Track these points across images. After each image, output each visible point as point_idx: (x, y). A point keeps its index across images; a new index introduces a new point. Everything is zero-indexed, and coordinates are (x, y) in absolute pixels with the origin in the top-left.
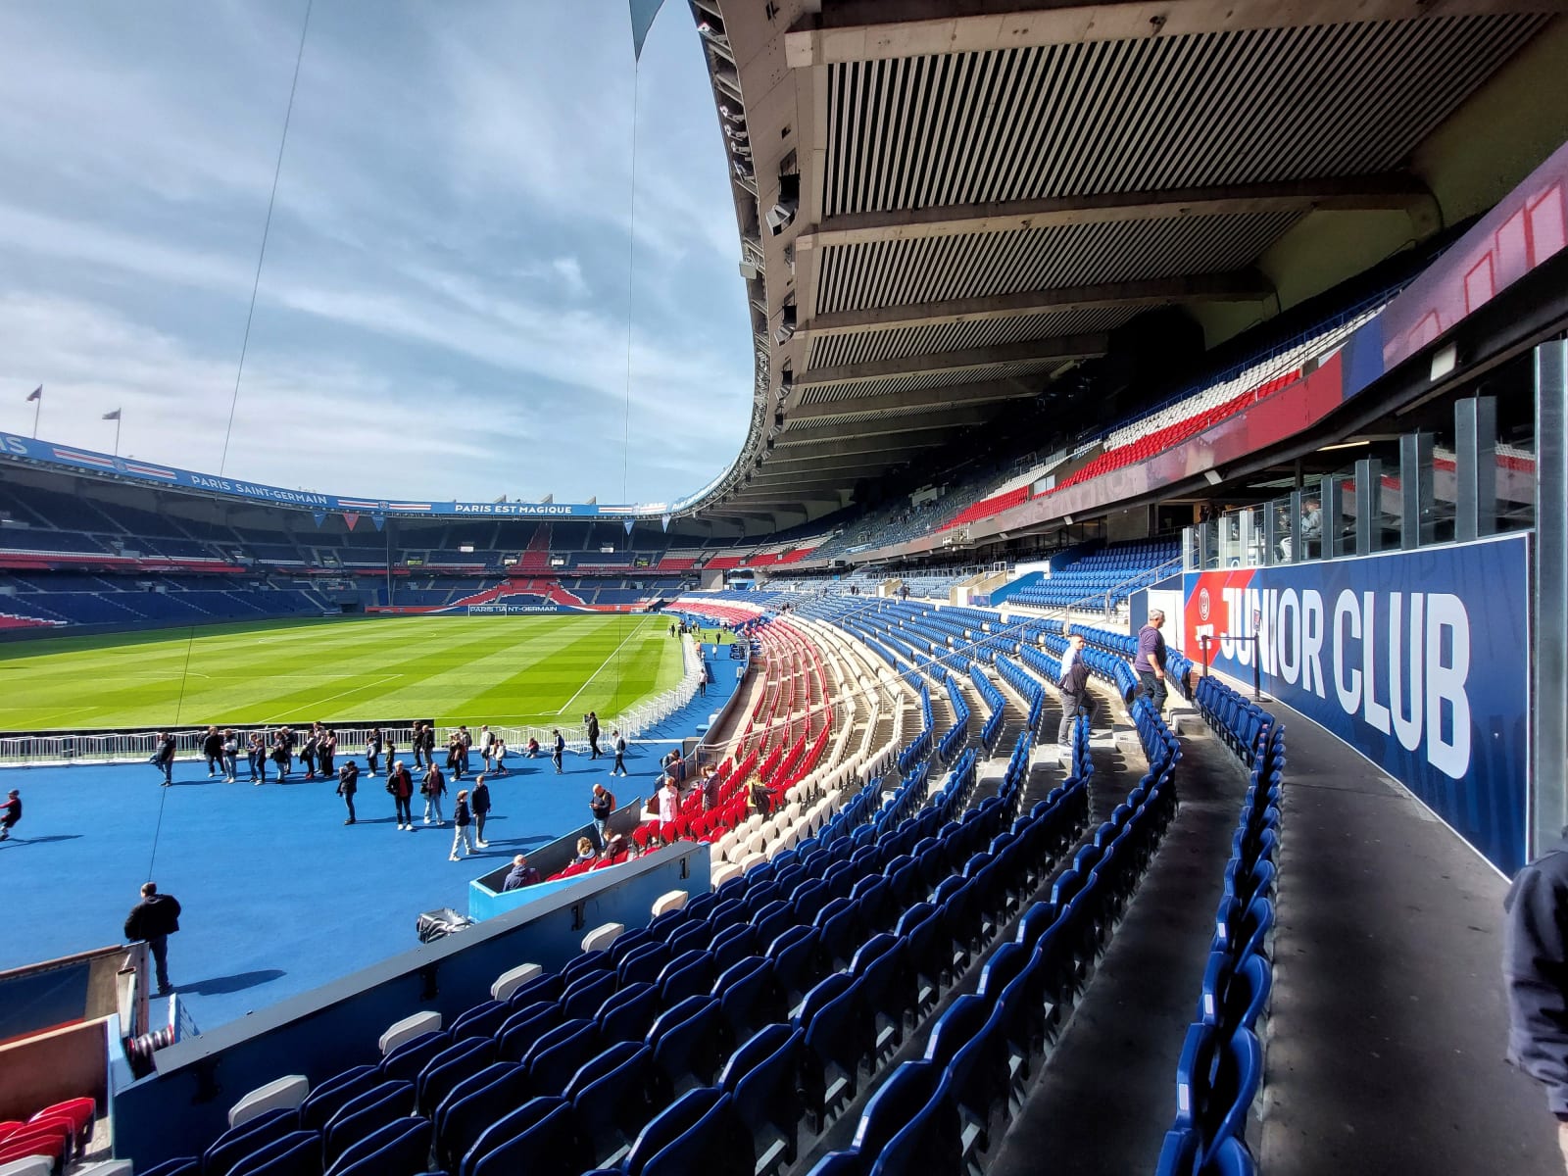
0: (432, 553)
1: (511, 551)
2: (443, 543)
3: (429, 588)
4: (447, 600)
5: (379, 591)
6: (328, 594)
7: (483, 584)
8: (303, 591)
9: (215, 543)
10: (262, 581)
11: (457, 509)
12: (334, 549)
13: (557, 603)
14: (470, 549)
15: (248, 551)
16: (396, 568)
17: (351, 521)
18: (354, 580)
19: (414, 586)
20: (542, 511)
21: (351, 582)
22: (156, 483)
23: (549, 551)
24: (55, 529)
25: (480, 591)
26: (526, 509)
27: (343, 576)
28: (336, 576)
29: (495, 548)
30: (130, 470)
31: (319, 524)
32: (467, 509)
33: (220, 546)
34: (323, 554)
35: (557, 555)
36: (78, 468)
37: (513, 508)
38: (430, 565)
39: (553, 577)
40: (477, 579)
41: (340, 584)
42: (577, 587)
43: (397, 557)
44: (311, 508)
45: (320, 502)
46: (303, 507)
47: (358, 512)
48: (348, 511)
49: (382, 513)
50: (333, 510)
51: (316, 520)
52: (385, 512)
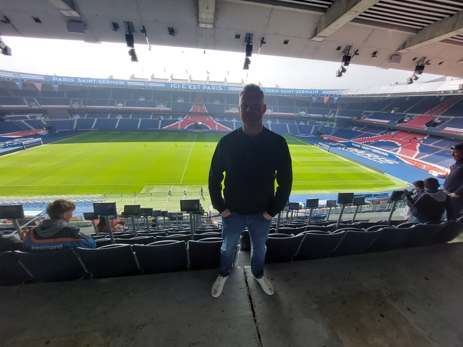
4: (355, 137)
15: (309, 111)
31: (314, 102)
44: (311, 95)
45: (315, 93)
46: (308, 95)
47: (329, 96)
48: (325, 96)
49: (337, 96)
50: (320, 95)
51: (313, 100)
52: (339, 95)
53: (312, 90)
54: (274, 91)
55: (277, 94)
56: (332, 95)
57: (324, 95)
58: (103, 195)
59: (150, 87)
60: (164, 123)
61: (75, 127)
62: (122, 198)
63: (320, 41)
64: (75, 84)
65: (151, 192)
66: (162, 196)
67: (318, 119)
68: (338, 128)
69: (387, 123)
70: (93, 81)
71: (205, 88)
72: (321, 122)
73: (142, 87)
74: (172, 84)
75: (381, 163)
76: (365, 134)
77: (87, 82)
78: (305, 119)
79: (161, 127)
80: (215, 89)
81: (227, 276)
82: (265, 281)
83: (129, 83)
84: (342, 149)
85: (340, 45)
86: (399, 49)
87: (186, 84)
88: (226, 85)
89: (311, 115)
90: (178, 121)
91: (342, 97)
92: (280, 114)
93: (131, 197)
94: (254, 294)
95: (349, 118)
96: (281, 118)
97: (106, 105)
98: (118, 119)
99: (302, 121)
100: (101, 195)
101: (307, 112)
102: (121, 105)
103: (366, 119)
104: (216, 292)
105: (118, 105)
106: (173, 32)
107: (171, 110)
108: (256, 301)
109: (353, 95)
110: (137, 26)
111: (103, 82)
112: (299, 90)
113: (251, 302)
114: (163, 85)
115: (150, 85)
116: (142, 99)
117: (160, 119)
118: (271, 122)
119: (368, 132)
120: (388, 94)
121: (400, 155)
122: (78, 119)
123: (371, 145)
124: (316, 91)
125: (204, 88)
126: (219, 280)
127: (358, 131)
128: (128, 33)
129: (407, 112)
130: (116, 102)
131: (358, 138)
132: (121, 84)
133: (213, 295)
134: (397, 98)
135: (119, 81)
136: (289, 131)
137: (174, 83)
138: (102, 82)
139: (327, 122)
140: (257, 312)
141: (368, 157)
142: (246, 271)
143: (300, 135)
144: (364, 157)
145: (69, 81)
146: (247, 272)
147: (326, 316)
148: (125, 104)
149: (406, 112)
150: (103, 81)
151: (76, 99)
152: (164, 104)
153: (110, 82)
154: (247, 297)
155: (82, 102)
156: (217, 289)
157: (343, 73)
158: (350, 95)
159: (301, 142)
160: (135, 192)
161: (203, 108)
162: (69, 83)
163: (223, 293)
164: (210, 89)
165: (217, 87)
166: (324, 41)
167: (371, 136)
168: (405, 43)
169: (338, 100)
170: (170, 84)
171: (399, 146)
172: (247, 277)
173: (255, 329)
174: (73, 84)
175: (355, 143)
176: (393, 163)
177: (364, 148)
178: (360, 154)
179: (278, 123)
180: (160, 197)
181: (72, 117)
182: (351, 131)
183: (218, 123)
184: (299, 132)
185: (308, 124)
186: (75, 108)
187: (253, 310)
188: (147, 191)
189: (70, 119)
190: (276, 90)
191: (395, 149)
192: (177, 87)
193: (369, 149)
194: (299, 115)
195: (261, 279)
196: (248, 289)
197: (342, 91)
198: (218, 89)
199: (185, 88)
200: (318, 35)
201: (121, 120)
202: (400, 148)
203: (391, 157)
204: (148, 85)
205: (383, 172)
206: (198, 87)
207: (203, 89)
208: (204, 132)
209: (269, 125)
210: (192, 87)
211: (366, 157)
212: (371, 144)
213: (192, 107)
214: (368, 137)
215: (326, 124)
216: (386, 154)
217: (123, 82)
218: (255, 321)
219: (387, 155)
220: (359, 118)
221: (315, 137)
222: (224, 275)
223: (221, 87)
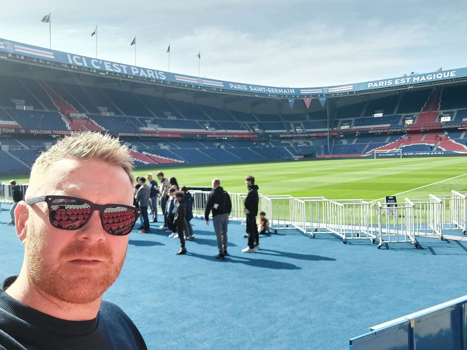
0: (356, 120)
1: (409, 114)
2: (363, 112)
3: (354, 143)
4: (364, 150)
5: (324, 146)
6: (298, 148)
7: (388, 139)
8: (285, 148)
9: (246, 123)
10: (267, 142)
11: (369, 86)
12: (301, 122)
13: (444, 150)
14: (380, 115)
15: (261, 127)
16: (334, 131)
17: (308, 101)
18: (312, 140)
19: (345, 142)
20: (431, 78)
21: (310, 142)
22: (215, 89)
23: (439, 112)
24: (185, 119)
25: (388, 143)
26: (418, 78)
27: (306, 138)
28: (303, 138)
29: (397, 113)
30: (204, 83)
31: (291, 106)
32: (376, 85)
33: (248, 124)
34: (296, 125)
35: (444, 113)
36: (184, 84)
37: (408, 79)
38: (354, 128)
39: (442, 131)
40: (384, 135)
41: (304, 143)
42: (462, 137)
43: (335, 124)
44: (286, 97)
45: (291, 93)
46: (282, 96)
47: (311, 96)
48: (306, 96)
49: (324, 95)
50: (298, 97)
51: (290, 104)
52: (326, 95)
53: (286, 89)
54: (242, 88)
55: (245, 92)
56: (315, 95)
57: (303, 96)
74: (69, 56)
112: (271, 88)
124: (291, 90)
125: (134, 73)
137: (74, 55)
158: (346, 93)
164: (146, 76)
165: (156, 72)
169: (326, 102)
170: (66, 55)
192: (81, 64)
194: (253, 132)
197: (329, 89)
199: (98, 67)
206: (122, 68)
210: (112, 68)
223: (163, 73)
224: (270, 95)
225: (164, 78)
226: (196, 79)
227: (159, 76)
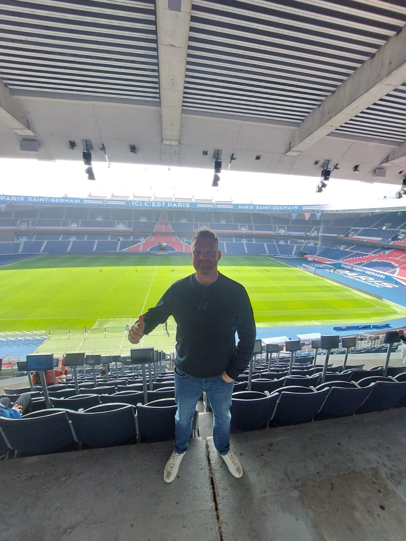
3: (348, 249)
30: (217, 207)
44: (290, 211)
45: (294, 209)
46: (286, 211)
47: (310, 211)
48: (306, 211)
49: (320, 211)
50: (300, 212)
51: (293, 217)
52: (321, 211)
53: (291, 206)
54: (248, 208)
55: (252, 210)
56: (314, 211)
57: (304, 211)
58: (48, 332)
59: (109, 205)
60: (124, 245)
61: (20, 250)
62: (69, 335)
63: (296, 156)
64: (25, 203)
65: (105, 326)
66: (118, 331)
67: (300, 238)
68: (324, 247)
69: (380, 241)
70: (45, 200)
71: (170, 205)
72: (303, 241)
73: (100, 205)
74: (133, 202)
75: (378, 286)
76: (355, 254)
77: (38, 201)
78: (285, 238)
79: (121, 249)
80: (181, 207)
81: (183, 452)
82: (231, 457)
83: (85, 202)
84: (331, 271)
85: (318, 160)
86: (382, 163)
87: (149, 202)
88: (194, 201)
89: (291, 233)
90: (140, 242)
91: (325, 213)
92: (256, 233)
93: (80, 333)
94: (218, 476)
95: (335, 235)
96: (257, 237)
97: (59, 226)
98: (70, 241)
99: (282, 239)
100: (44, 332)
101: (286, 230)
102: (75, 225)
103: (355, 237)
104: (169, 474)
105: (72, 225)
106: (135, 149)
107: (132, 231)
108: (220, 485)
109: (337, 211)
110: (96, 143)
111: (56, 201)
112: (276, 206)
113: (213, 488)
114: (123, 203)
115: (109, 203)
116: (100, 219)
117: (119, 240)
118: (246, 242)
119: (359, 252)
120: (376, 208)
121: (399, 277)
122: (25, 242)
123: (363, 266)
124: (295, 207)
126: (174, 458)
127: (346, 250)
128: (86, 151)
129: (401, 228)
130: (70, 222)
131: (347, 258)
132: (77, 202)
133: (165, 479)
134: (387, 213)
135: (73, 199)
136: (267, 252)
137: (136, 201)
138: (54, 201)
139: (310, 241)
140: (220, 503)
141: (362, 280)
142: (208, 444)
143: (280, 256)
144: (357, 280)
145: (18, 200)
146: (210, 446)
147: (310, 509)
148: (80, 224)
149: (399, 228)
150: (57, 199)
151: (24, 219)
152: (124, 223)
153: (64, 201)
154: (209, 481)
155: (31, 222)
156: (171, 471)
157: (323, 189)
158: (334, 211)
159: (282, 264)
160: (85, 327)
161: (169, 227)
162: (18, 202)
163: (178, 477)
164: (176, 207)
165: (184, 204)
166: (300, 156)
167: (363, 255)
168: (388, 156)
169: (321, 216)
170: (131, 201)
171: (396, 267)
172: (209, 453)
173: (217, 530)
174: (23, 203)
175: (344, 264)
176: (392, 287)
177: (355, 269)
178: (352, 277)
179: (254, 242)
180: (115, 332)
181: (18, 240)
182: (339, 250)
183: (186, 244)
184: (278, 252)
185: (289, 243)
186: (23, 230)
187: (215, 500)
188: (101, 325)
189: (16, 241)
190: (251, 207)
191: (392, 270)
192: (139, 205)
193: (362, 270)
194: (278, 233)
195: (226, 455)
196: (211, 469)
197: (325, 206)
198: (185, 206)
199: (148, 205)
200: (292, 149)
201: (74, 242)
202: (398, 269)
203: (388, 279)
204: (107, 203)
205: (381, 298)
206: (162, 204)
207: (169, 206)
208: (169, 254)
209: (245, 245)
210: (156, 204)
211: (360, 280)
212: (363, 264)
213: (156, 226)
214: (359, 257)
215: (309, 243)
216: (382, 276)
217: (79, 200)
218: (218, 518)
219: (384, 278)
220: (347, 236)
221: (298, 258)
222: (180, 450)
223: (189, 204)
224: (274, 211)
225: (189, 206)
226: (212, 205)
227: (185, 205)
